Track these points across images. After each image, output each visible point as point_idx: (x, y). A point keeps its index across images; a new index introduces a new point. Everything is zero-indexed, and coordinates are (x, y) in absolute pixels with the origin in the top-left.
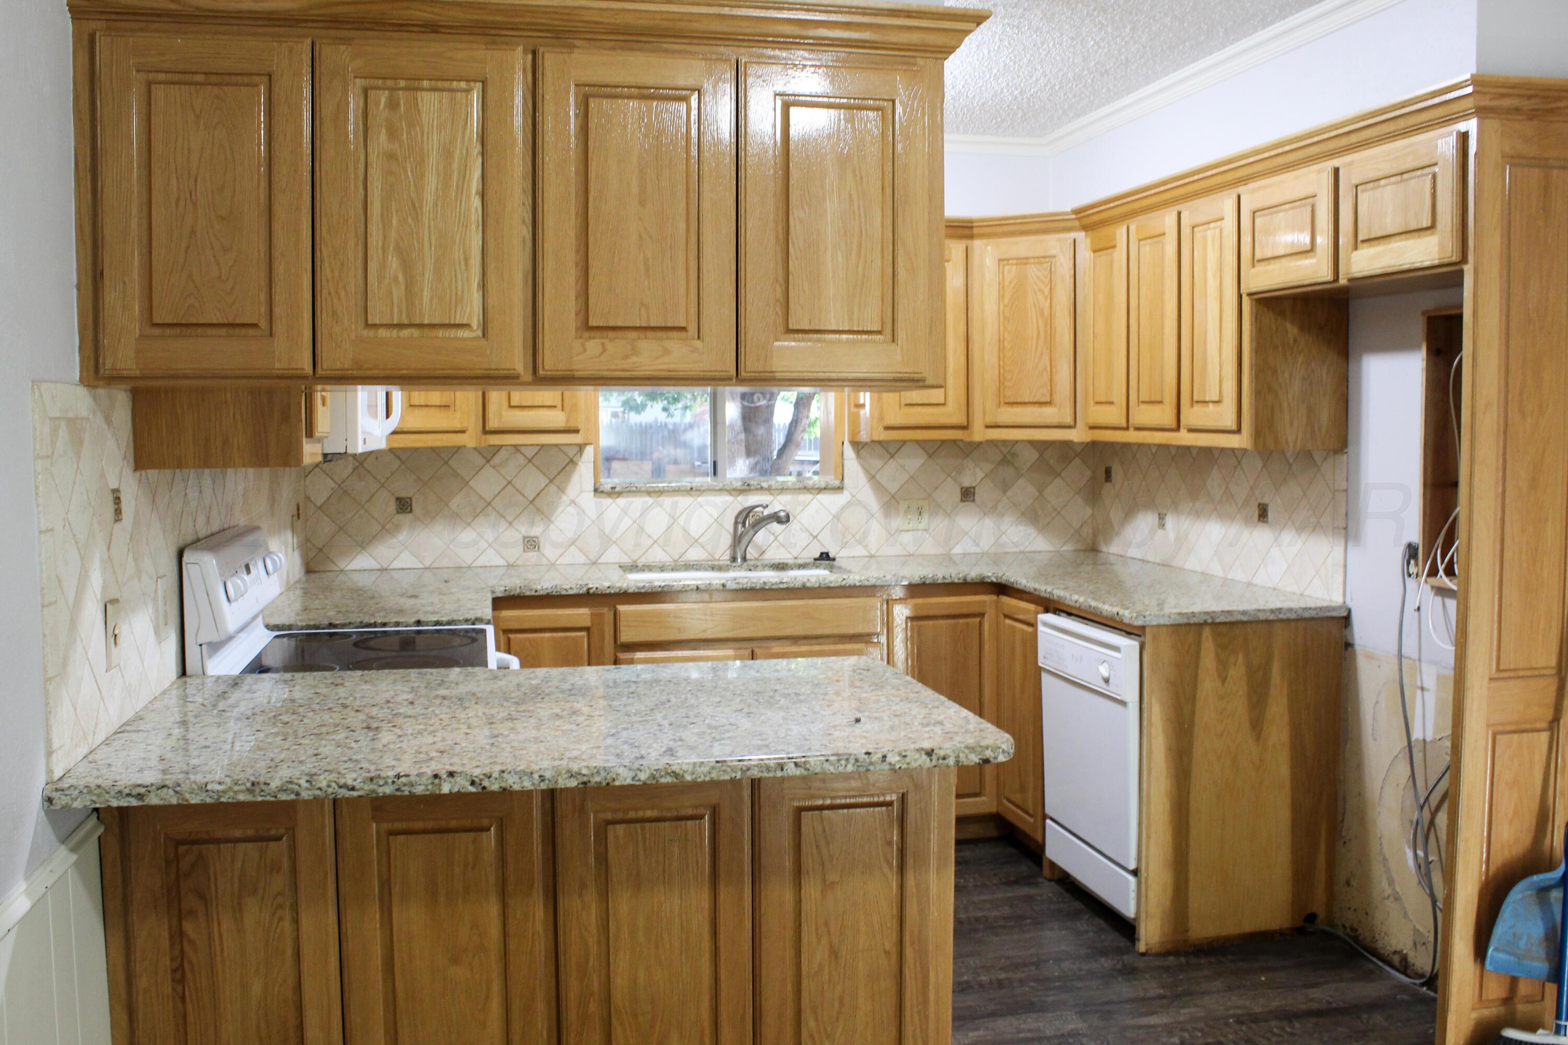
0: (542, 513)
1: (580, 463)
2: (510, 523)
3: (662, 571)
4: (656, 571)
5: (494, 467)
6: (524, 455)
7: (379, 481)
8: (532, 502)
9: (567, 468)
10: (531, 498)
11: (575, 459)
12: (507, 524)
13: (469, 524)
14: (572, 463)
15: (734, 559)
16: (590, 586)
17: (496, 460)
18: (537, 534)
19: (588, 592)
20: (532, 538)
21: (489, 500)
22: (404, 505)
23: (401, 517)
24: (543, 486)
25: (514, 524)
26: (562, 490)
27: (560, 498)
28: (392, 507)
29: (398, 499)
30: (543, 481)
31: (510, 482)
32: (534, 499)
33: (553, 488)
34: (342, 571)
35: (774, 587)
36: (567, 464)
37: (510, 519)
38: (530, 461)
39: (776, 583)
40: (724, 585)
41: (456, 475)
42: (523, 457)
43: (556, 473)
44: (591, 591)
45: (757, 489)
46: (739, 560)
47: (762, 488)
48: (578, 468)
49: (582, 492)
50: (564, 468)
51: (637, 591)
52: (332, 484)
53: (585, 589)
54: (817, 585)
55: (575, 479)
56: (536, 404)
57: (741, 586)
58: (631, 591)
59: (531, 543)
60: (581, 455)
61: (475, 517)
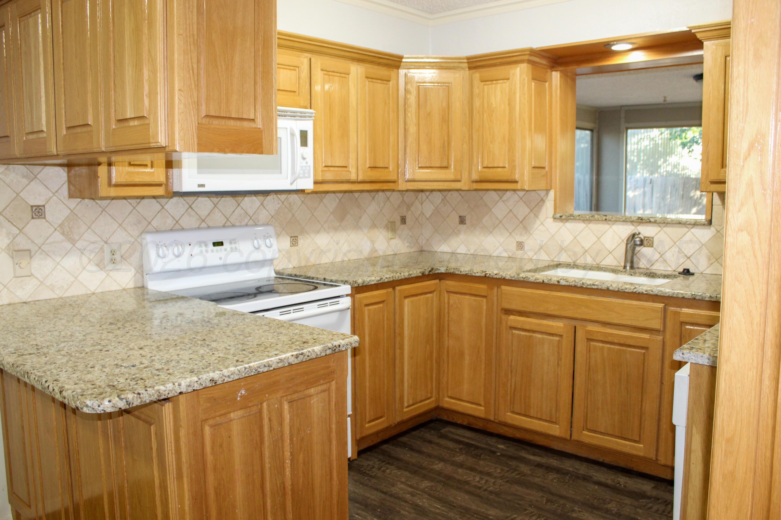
0: (527, 229)
1: (546, 201)
2: (511, 233)
3: (584, 269)
4: (580, 269)
5: (503, 201)
6: (518, 195)
7: (452, 207)
8: (521, 222)
9: (540, 204)
10: (521, 220)
11: (544, 198)
12: (508, 234)
13: (491, 232)
14: (543, 201)
15: (625, 267)
16: (487, 272)
17: (505, 198)
18: (523, 241)
19: (485, 276)
20: (521, 242)
21: (501, 220)
22: (462, 220)
23: (461, 226)
24: (527, 213)
25: (512, 234)
26: (536, 216)
27: (535, 221)
28: (457, 220)
29: (460, 217)
30: (527, 210)
31: (511, 210)
32: (523, 220)
33: (532, 215)
34: (436, 252)
35: (589, 287)
36: (540, 201)
37: (510, 231)
38: (521, 198)
39: (590, 285)
40: (558, 282)
41: (486, 205)
42: (517, 197)
43: (534, 206)
44: (487, 275)
45: (647, 222)
46: (628, 268)
47: (650, 222)
48: (545, 204)
49: (547, 218)
50: (539, 203)
51: (510, 278)
52: (433, 208)
53: (484, 274)
54: (617, 290)
55: (544, 210)
56: (496, 166)
57: (568, 284)
58: (507, 278)
59: (520, 245)
60: (547, 196)
61: (494, 229)
